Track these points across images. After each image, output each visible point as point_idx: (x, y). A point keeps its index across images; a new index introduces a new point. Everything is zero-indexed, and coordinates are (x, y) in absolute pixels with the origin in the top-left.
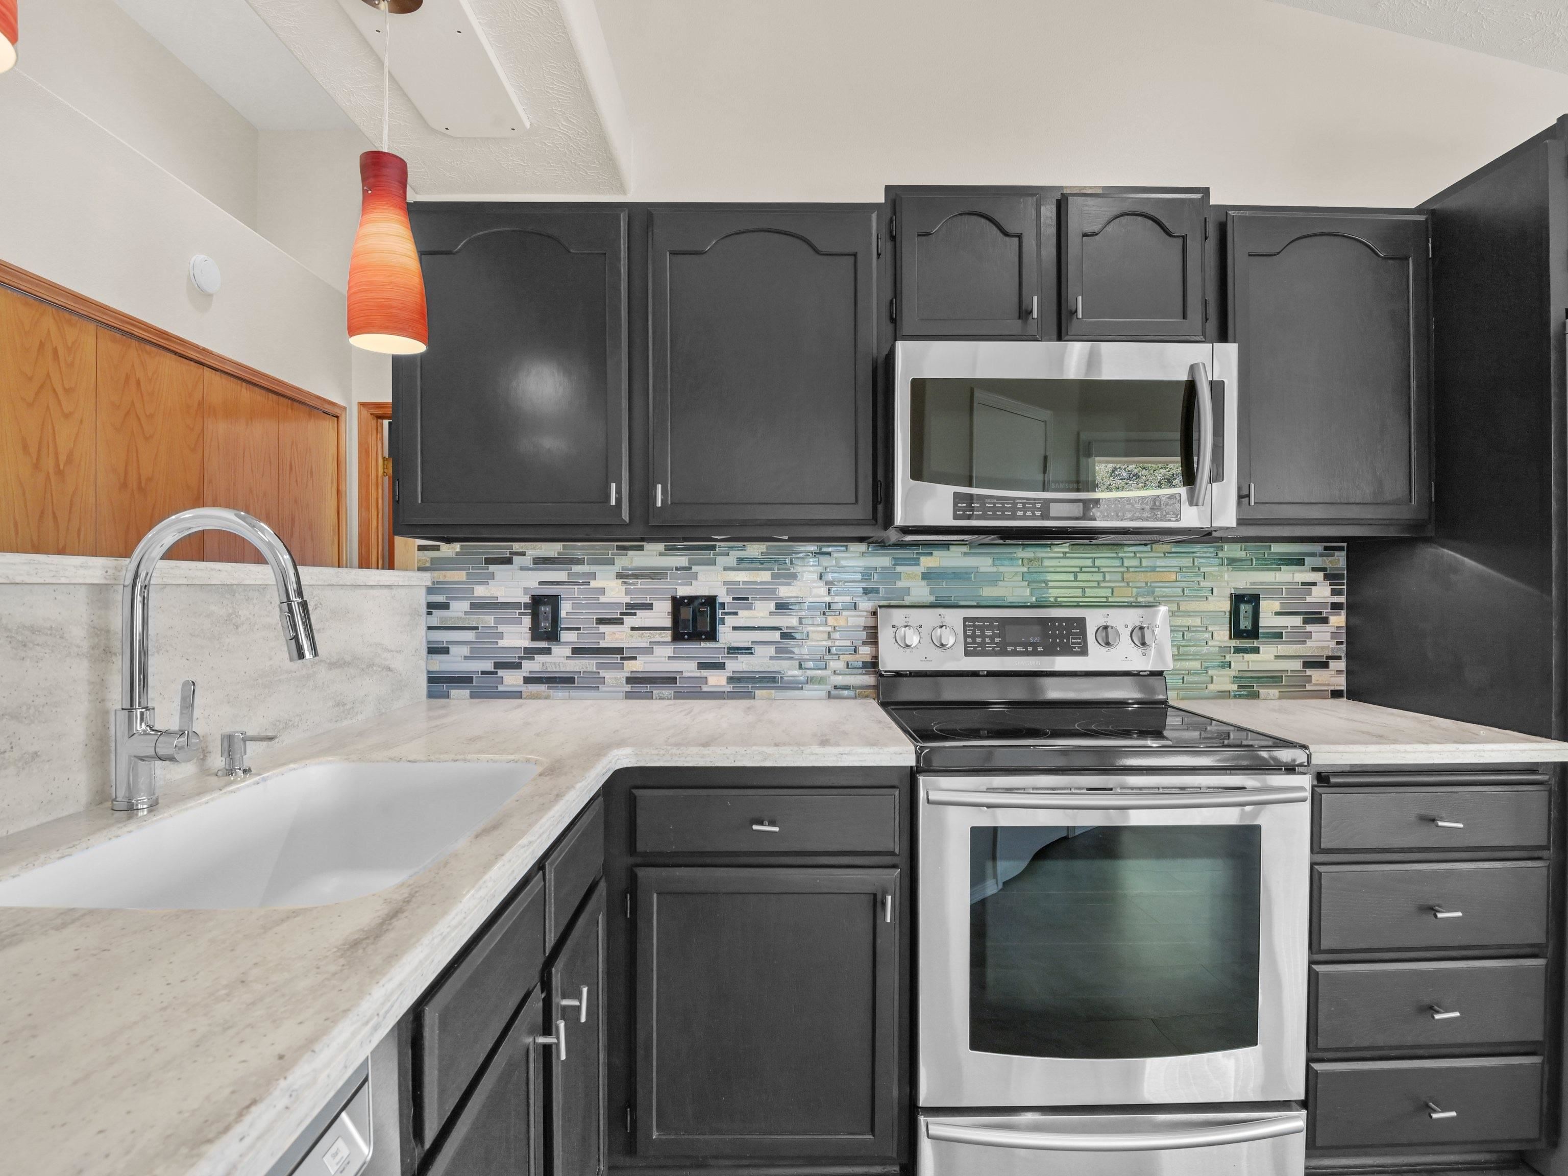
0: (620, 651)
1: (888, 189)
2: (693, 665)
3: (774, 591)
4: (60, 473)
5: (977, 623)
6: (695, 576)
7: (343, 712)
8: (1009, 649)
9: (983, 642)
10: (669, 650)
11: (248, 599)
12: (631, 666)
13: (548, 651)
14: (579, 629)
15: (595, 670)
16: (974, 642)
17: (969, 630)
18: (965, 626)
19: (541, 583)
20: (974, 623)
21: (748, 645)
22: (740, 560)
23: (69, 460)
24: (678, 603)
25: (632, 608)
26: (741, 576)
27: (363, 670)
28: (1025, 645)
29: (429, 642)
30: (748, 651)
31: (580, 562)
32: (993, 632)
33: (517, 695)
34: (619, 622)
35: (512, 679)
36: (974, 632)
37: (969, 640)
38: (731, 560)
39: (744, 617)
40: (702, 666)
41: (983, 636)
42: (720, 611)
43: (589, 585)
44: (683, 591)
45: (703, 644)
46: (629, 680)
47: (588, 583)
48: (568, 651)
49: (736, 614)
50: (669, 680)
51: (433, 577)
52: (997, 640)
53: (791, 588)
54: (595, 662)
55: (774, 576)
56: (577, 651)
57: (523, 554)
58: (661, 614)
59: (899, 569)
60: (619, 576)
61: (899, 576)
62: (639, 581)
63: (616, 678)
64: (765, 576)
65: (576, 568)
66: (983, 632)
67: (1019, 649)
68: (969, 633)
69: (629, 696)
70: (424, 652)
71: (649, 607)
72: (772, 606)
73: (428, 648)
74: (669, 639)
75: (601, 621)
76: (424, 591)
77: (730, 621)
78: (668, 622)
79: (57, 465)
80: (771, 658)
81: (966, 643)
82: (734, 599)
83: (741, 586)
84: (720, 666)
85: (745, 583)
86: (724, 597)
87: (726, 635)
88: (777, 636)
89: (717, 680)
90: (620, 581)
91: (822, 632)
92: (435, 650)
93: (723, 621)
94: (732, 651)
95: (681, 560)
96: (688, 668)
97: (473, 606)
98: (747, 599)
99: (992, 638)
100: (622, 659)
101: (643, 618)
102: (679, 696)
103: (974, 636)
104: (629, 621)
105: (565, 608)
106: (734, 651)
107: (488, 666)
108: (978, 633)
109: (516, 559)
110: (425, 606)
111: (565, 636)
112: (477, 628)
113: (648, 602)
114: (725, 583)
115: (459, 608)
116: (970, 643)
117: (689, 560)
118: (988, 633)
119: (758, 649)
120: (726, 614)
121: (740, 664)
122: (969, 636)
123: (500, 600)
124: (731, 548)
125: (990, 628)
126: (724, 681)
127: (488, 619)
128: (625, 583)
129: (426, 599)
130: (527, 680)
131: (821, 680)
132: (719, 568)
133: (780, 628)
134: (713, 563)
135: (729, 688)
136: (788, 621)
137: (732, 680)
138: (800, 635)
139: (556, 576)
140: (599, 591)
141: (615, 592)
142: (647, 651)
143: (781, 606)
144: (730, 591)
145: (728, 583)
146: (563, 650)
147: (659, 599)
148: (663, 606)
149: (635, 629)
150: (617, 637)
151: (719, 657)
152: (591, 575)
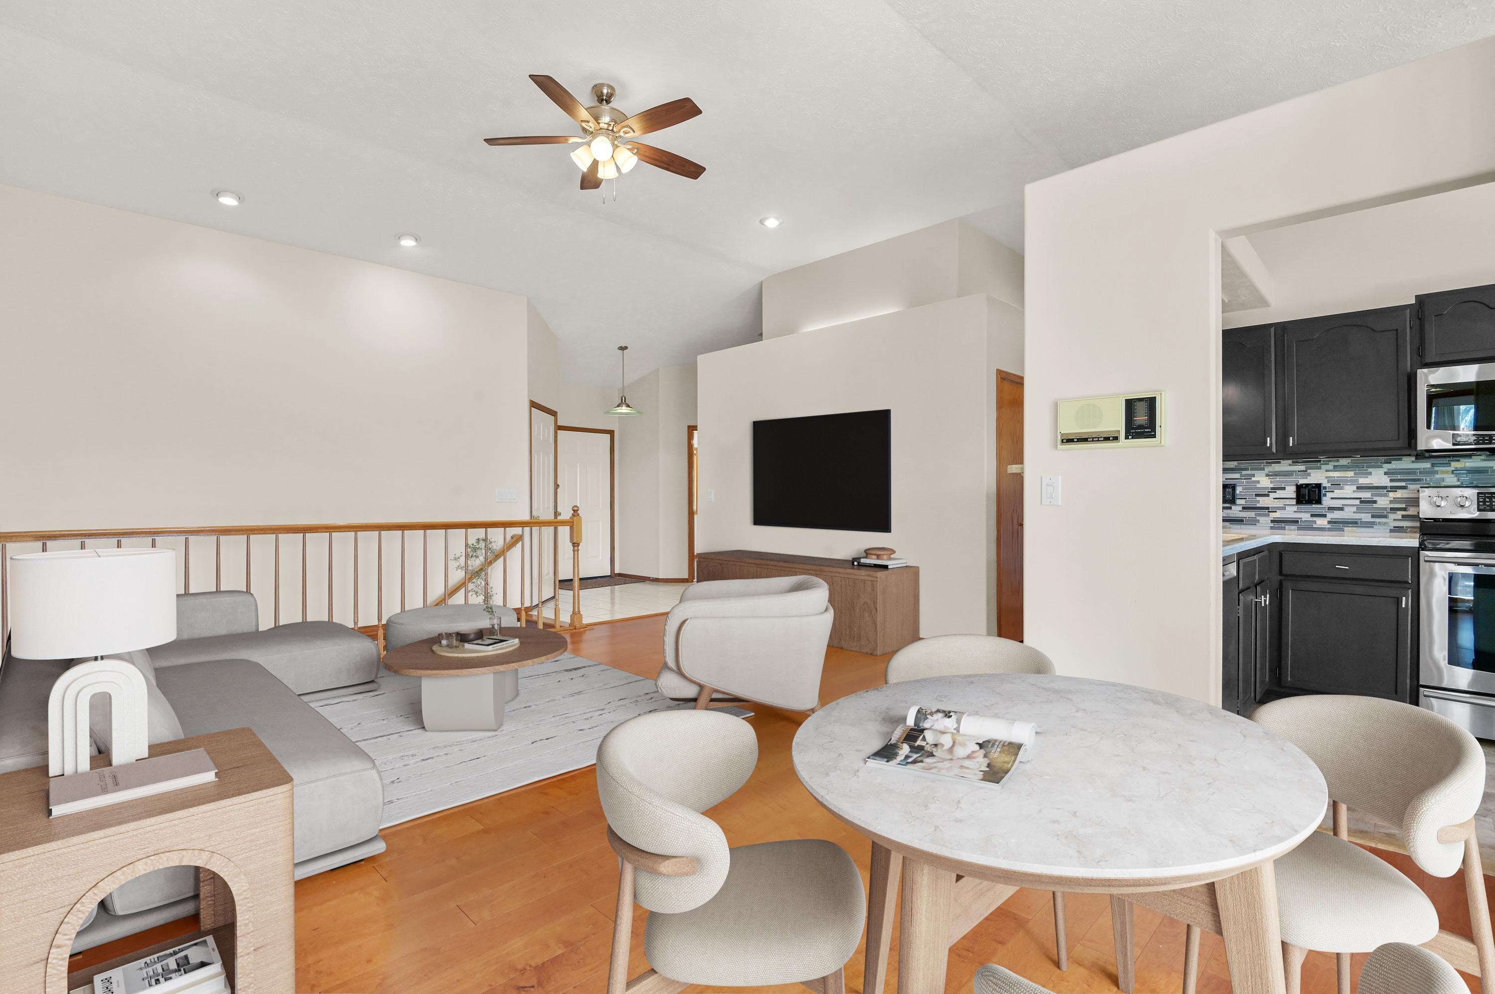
0: (1268, 508)
1: (1417, 297)
2: (1308, 515)
3: (1357, 481)
5: (1487, 495)
6: (1309, 474)
9: (1491, 504)
10: (1295, 508)
12: (1273, 515)
13: (1230, 508)
14: (1246, 499)
15: (1254, 516)
16: (1484, 504)
17: (1481, 498)
18: (1478, 497)
19: (1226, 479)
20: (1485, 495)
21: (1340, 506)
22: (1335, 466)
24: (1299, 488)
25: (1274, 489)
26: (1336, 474)
30: (1341, 509)
31: (1246, 469)
34: (1268, 495)
36: (1484, 499)
37: (1481, 504)
38: (1330, 466)
39: (1337, 493)
40: (1312, 516)
41: (1491, 501)
42: (1324, 490)
44: (1302, 481)
45: (1313, 506)
46: (1272, 521)
47: (1251, 479)
48: (1240, 508)
49: (1333, 491)
50: (1295, 522)
53: (1366, 479)
54: (1254, 513)
55: (1355, 474)
56: (1245, 508)
58: (1291, 492)
59: (1436, 469)
60: (1267, 475)
61: (1437, 472)
62: (1278, 477)
63: (1265, 520)
64: (1349, 473)
65: (1244, 472)
68: (1481, 500)
69: (1272, 528)
71: (1284, 489)
72: (1354, 488)
74: (1295, 503)
75: (1257, 495)
77: (1329, 495)
78: (1294, 496)
80: (1354, 512)
81: (1478, 505)
82: (1331, 485)
83: (1336, 479)
84: (1325, 516)
85: (1337, 477)
86: (1325, 483)
87: (1327, 501)
88: (1357, 502)
89: (1321, 522)
90: (1267, 478)
91: (1387, 500)
93: (1325, 495)
95: (1302, 467)
96: (1306, 517)
98: (1340, 485)
100: (1269, 511)
101: (1279, 494)
102: (1299, 529)
103: (1484, 502)
104: (1272, 495)
105: (1239, 490)
106: (1331, 509)
108: (1487, 500)
111: (1238, 502)
113: (1283, 486)
114: (1326, 477)
117: (1306, 467)
119: (1346, 508)
120: (1327, 491)
121: (1336, 515)
122: (1481, 502)
124: (1330, 461)
126: (1324, 523)
128: (1270, 478)
131: (1385, 524)
132: (1323, 470)
133: (1361, 498)
134: (1320, 468)
135: (1329, 526)
136: (1366, 495)
137: (1329, 522)
138: (1375, 502)
139: (1235, 476)
140: (1257, 482)
141: (1265, 482)
142: (1283, 508)
143: (1360, 488)
144: (1329, 481)
145: (1328, 477)
146: (1238, 508)
147: (1289, 485)
148: (1290, 488)
149: (1276, 498)
150: (1266, 502)
151: (1323, 512)
152: (1252, 475)
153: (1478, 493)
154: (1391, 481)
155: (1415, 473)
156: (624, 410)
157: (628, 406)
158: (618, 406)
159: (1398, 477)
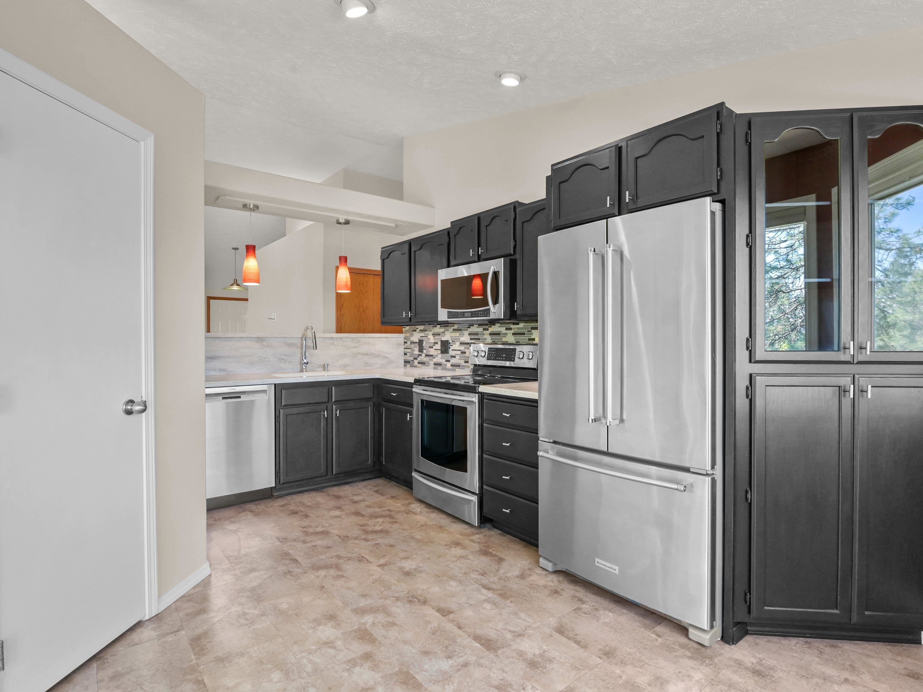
0: (432, 356)
1: (451, 223)
3: (459, 339)
4: (364, 311)
5: (491, 350)
6: (445, 335)
8: (497, 358)
9: (492, 356)
10: (440, 356)
11: (337, 340)
12: (435, 360)
13: (421, 355)
14: (426, 349)
15: (428, 361)
16: (489, 356)
17: (489, 352)
18: (488, 350)
19: (421, 337)
21: (454, 355)
22: (454, 330)
23: (366, 308)
24: (442, 342)
25: (435, 344)
27: (375, 357)
28: (501, 357)
29: (404, 352)
30: (454, 357)
31: (426, 331)
33: (416, 367)
34: (432, 347)
35: (416, 362)
38: (451, 330)
39: (454, 347)
40: (446, 361)
44: (443, 339)
45: (446, 355)
46: (434, 363)
47: (427, 337)
49: (452, 346)
50: (440, 364)
51: (405, 335)
52: (495, 355)
53: (463, 338)
54: (428, 359)
55: (460, 334)
56: (426, 355)
57: (418, 329)
58: (438, 346)
59: (486, 332)
60: (432, 335)
61: (484, 334)
62: (436, 336)
64: (457, 334)
65: (426, 332)
67: (499, 358)
69: (434, 368)
70: (403, 354)
71: (437, 343)
74: (440, 353)
75: (430, 347)
76: (403, 339)
77: (451, 348)
78: (440, 348)
79: (363, 310)
80: (459, 359)
82: (452, 341)
83: (453, 338)
84: (449, 361)
85: (454, 336)
86: (450, 341)
87: (451, 353)
88: (459, 352)
89: (449, 365)
92: (405, 354)
93: (449, 348)
95: (442, 330)
96: (443, 361)
97: (411, 343)
98: (454, 341)
100: (433, 358)
101: (436, 347)
102: (442, 369)
104: (434, 347)
105: (424, 344)
106: (452, 357)
107: (412, 359)
108: (491, 353)
109: (417, 330)
110: (404, 342)
111: (425, 351)
112: (411, 349)
115: (409, 343)
117: (444, 331)
118: (493, 353)
119: (456, 357)
120: (450, 346)
121: (453, 361)
122: (489, 354)
123: (415, 341)
125: (494, 351)
126: (450, 366)
127: (412, 346)
128: (434, 337)
130: (419, 363)
132: (449, 332)
133: (461, 350)
134: (448, 330)
135: (451, 368)
136: (462, 348)
137: (452, 365)
138: (465, 353)
139: (423, 335)
140: (429, 339)
141: (432, 339)
142: (437, 356)
143: (461, 343)
144: (451, 339)
145: (451, 336)
146: (423, 355)
147: (439, 341)
148: (439, 343)
149: (435, 350)
150: (432, 352)
151: (449, 358)
152: (428, 334)
153: (489, 348)
154: (471, 339)
155: (477, 334)
156: (235, 288)
157: (238, 285)
158: (232, 285)
159: (473, 337)
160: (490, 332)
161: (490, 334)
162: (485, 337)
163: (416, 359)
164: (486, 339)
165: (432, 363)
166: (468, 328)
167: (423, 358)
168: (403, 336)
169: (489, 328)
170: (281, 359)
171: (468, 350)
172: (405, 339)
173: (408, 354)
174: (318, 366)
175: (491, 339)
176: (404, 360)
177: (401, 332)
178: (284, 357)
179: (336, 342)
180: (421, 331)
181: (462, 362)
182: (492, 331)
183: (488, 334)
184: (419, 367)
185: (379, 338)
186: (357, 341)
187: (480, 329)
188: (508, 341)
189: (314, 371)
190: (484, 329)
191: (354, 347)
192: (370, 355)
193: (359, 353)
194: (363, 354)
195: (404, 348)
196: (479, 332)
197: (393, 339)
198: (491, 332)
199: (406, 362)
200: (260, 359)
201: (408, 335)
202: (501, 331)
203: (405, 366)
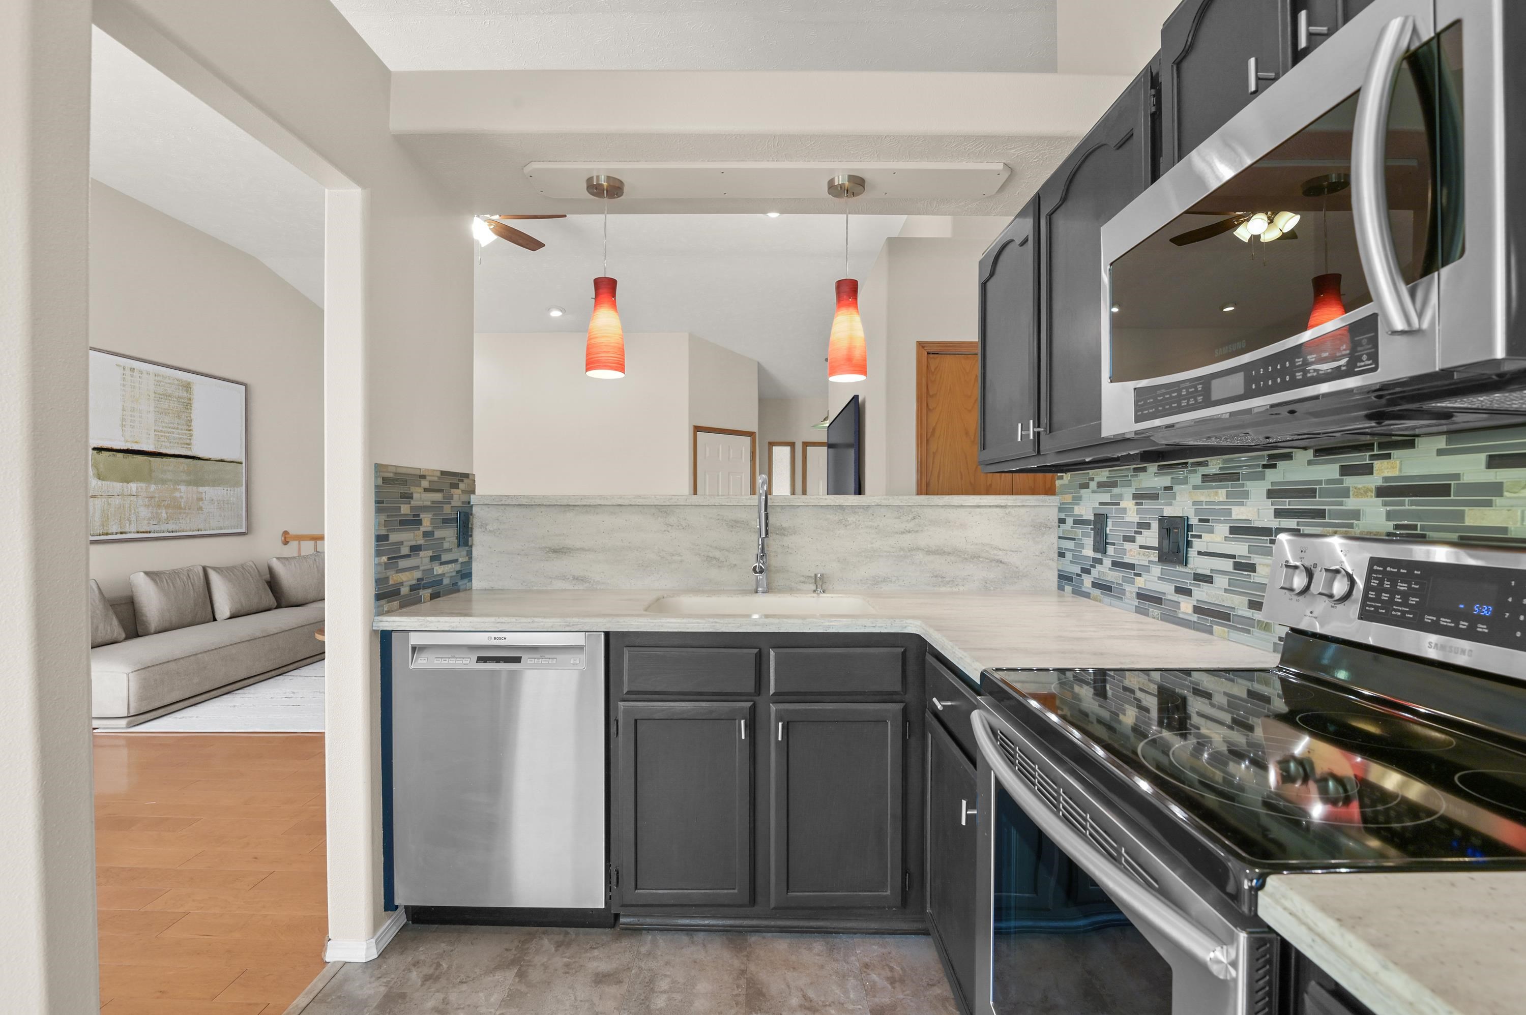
0: (1131, 566)
2: (1172, 588)
3: (1229, 512)
5: (1388, 569)
6: (1174, 496)
7: (942, 582)
8: (1428, 619)
9: (1391, 601)
10: (1157, 570)
12: (1140, 582)
13: (1101, 562)
14: (1115, 544)
15: (1121, 582)
16: (1378, 599)
17: (1376, 579)
18: (1370, 571)
19: (1101, 504)
20: (1385, 569)
21: (1208, 573)
22: (1204, 477)
24: (1164, 523)
25: (1140, 527)
26: (1203, 496)
27: (966, 559)
28: (1456, 616)
29: (1059, 548)
30: (1208, 579)
31: (1115, 484)
32: (1409, 587)
33: (1087, 595)
34: (1131, 539)
35: (1087, 582)
36: (1381, 582)
37: (1372, 594)
38: (1196, 479)
39: (1206, 541)
40: (1177, 590)
41: (1393, 591)
42: (1191, 534)
43: (1119, 505)
44: (1168, 512)
45: (1179, 568)
46: (1140, 596)
47: (1118, 504)
48: (1110, 563)
49: (1201, 537)
50: (1158, 600)
51: (1060, 499)
52: (1413, 601)
53: (1242, 509)
54: (1121, 575)
55: (1228, 495)
56: (1115, 564)
57: (1092, 479)
58: (1151, 537)
59: (1348, 481)
60: (1134, 497)
62: (1144, 502)
63: (1131, 592)
64: (1221, 495)
65: (1116, 491)
66: (1394, 584)
67: (1444, 621)
68: (1374, 583)
69: (1137, 610)
70: (1056, 555)
71: (1147, 526)
72: (1227, 529)
73: (1059, 552)
74: (1157, 559)
75: (1125, 538)
76: (1056, 510)
77: (1197, 545)
78: (1157, 543)
80: (1226, 591)
81: (1365, 598)
82: (1200, 521)
83: (1204, 507)
84: (1187, 592)
85: (1208, 503)
86: (1194, 521)
87: (1194, 559)
88: (1227, 565)
89: (1186, 606)
90: (1134, 502)
91: (1268, 566)
92: (1061, 555)
93: (1189, 544)
94: (1197, 577)
95: (1166, 481)
96: (1167, 589)
97: (1076, 522)
98: (1207, 521)
99: (1405, 595)
100: (1136, 574)
101: (1145, 537)
102: (1165, 617)
103: (1379, 590)
104: (1138, 539)
105: (1109, 526)
106: (1199, 578)
107: (1079, 569)
108: (1387, 585)
109: (1091, 483)
110: (1057, 521)
111: (1110, 550)
112: (1074, 539)
113: (1148, 521)
115: (1070, 521)
116: (1372, 600)
117: (1171, 479)
118: (1402, 587)
119: (1217, 579)
120: (1193, 536)
121: (1202, 593)
122: (1372, 588)
123: (1084, 518)
124: (1200, 464)
125: (1405, 579)
126: (1190, 609)
127: (1079, 532)
128: (1137, 504)
129: (1058, 516)
130: (1095, 585)
131: (1266, 627)
132: (1189, 487)
133: (1233, 557)
134: (1185, 481)
135: (1194, 618)
136: (1240, 548)
137: (1197, 610)
138: (1252, 568)
139: (1106, 498)
140: (1124, 510)
141: (1131, 511)
142: (1147, 569)
143: (1234, 530)
144: (1197, 512)
145: (1195, 503)
146: (1107, 562)
147: (1154, 519)
148: (1155, 525)
149: (1141, 547)
150: (1132, 554)
151: (1189, 583)
152: (1121, 496)
153: (1373, 561)
154: (1279, 513)
155: (1310, 493)
159: (1286, 504)
160: (1380, 483)
161: (1381, 492)
162: (1351, 503)
163: (1087, 571)
164: (1356, 514)
165: (1131, 590)
166: (1265, 466)
167: (1105, 571)
168: (1053, 501)
169: (1377, 464)
170: (709, 559)
171: (1267, 560)
172: (1061, 510)
173: (1069, 556)
174: (802, 579)
175: (1389, 516)
176: (1059, 570)
177: (1050, 491)
178: (717, 554)
179: (851, 519)
180: (1101, 485)
181: (1239, 604)
182: (1396, 473)
183: (1366, 491)
184: (1095, 599)
185: (979, 507)
186: (911, 516)
187: (1328, 471)
188: (1510, 525)
189: (791, 590)
190: (1346, 471)
191: (902, 533)
192: (949, 554)
193: (918, 549)
194: (929, 552)
195: (1060, 538)
196: (1319, 482)
197: (1023, 510)
198: (1386, 479)
199: (1064, 578)
200: (663, 557)
201: (1068, 498)
202: (1457, 476)
203: (1061, 588)
